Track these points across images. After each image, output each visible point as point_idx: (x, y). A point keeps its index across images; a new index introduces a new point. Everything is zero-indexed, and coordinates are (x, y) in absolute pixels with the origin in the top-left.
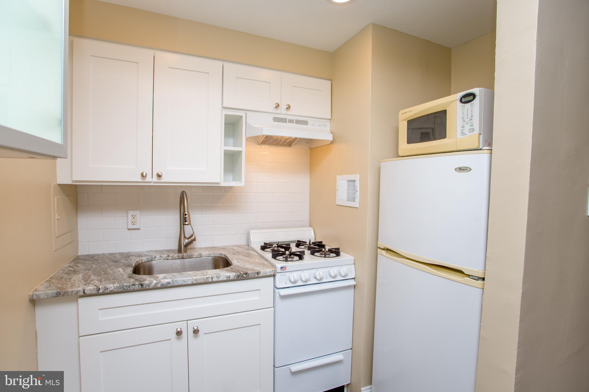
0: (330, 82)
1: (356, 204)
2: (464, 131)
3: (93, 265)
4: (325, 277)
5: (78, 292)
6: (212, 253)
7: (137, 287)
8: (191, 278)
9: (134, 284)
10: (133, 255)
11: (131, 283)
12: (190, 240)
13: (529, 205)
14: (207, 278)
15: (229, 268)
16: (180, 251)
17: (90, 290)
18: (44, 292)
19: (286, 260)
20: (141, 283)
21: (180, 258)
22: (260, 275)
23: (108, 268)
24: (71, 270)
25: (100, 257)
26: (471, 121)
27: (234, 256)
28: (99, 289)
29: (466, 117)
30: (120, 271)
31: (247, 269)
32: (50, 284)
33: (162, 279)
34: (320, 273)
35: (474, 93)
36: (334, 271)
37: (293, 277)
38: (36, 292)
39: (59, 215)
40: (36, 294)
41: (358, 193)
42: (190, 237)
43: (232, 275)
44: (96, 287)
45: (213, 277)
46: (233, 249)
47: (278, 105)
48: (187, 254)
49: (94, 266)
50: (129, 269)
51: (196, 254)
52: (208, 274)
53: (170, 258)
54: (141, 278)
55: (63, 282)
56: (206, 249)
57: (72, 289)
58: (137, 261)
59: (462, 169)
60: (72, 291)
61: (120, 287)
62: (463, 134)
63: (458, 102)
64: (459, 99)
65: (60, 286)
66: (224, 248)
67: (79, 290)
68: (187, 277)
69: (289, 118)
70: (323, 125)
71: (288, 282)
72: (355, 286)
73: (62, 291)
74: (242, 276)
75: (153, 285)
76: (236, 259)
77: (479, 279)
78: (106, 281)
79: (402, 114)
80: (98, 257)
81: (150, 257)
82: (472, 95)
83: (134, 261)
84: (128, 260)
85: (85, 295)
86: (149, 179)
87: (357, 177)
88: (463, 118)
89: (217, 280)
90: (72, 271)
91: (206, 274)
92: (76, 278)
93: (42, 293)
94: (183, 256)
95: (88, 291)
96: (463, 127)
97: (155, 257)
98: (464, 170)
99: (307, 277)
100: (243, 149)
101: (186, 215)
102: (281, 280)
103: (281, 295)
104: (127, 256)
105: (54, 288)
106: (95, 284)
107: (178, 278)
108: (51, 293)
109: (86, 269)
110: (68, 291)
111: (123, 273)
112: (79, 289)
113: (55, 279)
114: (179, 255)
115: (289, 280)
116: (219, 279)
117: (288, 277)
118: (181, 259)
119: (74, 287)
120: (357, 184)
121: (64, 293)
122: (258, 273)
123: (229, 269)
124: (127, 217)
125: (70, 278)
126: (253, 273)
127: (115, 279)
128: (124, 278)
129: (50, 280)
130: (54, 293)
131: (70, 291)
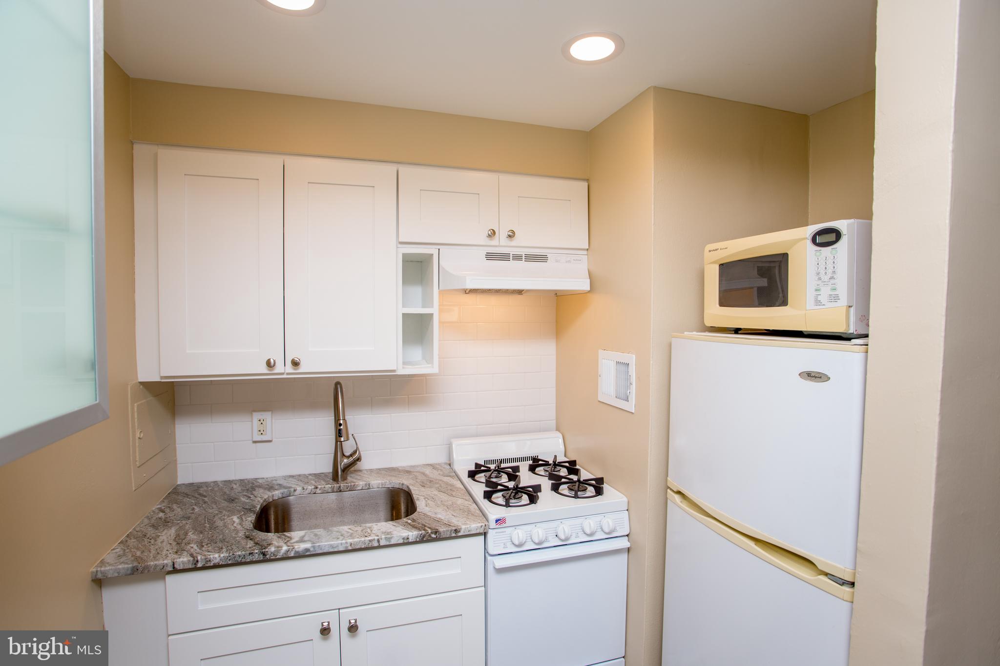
0: (585, 184)
1: (630, 406)
2: (819, 298)
3: (196, 507)
4: (574, 535)
5: (165, 567)
6: (388, 481)
7: (256, 557)
8: (344, 541)
9: (252, 553)
10: (260, 486)
11: (247, 550)
12: (351, 459)
13: (938, 466)
14: (370, 541)
15: (409, 519)
16: (335, 478)
17: (183, 564)
18: (113, 567)
19: (506, 504)
20: (263, 550)
21: (335, 491)
22: (460, 534)
23: (217, 514)
24: (160, 518)
25: (210, 488)
26: (832, 281)
27: (423, 489)
28: (197, 561)
29: (822, 272)
30: (234, 522)
31: (438, 521)
32: (126, 548)
33: (297, 542)
34: (565, 528)
35: (839, 230)
36: (590, 524)
37: (517, 537)
38: (101, 567)
39: (141, 432)
40: (101, 570)
41: (634, 387)
42: (351, 455)
43: (413, 535)
44: (192, 559)
45: (380, 540)
46: (423, 474)
47: (494, 232)
48: (347, 483)
49: (197, 509)
50: (250, 519)
51: (361, 484)
52: (373, 532)
53: (318, 491)
54: (264, 540)
55: (145, 545)
56: (379, 471)
57: (155, 562)
58: (265, 499)
59: (813, 374)
60: (156, 564)
61: (229, 558)
62: (818, 302)
63: (809, 243)
64: (810, 238)
65: (138, 553)
66: (407, 472)
67: (166, 564)
68: (338, 538)
69: (512, 251)
70: (574, 260)
71: (509, 544)
72: (629, 550)
73: (140, 565)
74: (430, 536)
75: (281, 554)
76: (424, 499)
77: (843, 583)
78: (210, 545)
79: (710, 251)
80: (205, 488)
81: (286, 490)
82: (834, 232)
83: (261, 497)
84: (252, 496)
85: (175, 571)
86: (279, 368)
87: (631, 359)
88: (818, 274)
89: (388, 543)
90: (163, 520)
91: (369, 531)
92: (165, 537)
93: (109, 569)
94: (340, 487)
95: (179, 565)
96: (818, 290)
97: (295, 490)
98: (816, 377)
99: (541, 536)
100: (434, 310)
101: (340, 425)
102: (497, 540)
103: (497, 567)
104: (250, 486)
105: (129, 557)
106: (192, 550)
107: (322, 542)
108: (124, 568)
109: (183, 517)
110: (150, 565)
111: (239, 527)
112: (165, 562)
113: (135, 538)
114: (334, 487)
115: (510, 540)
116: (390, 541)
117: (509, 535)
118: (337, 492)
119: (159, 556)
120: (632, 370)
121: (144, 568)
122: (456, 531)
123: (409, 521)
124: (252, 421)
125: (156, 536)
126: (447, 531)
127: (223, 541)
128: (238, 539)
129: (126, 541)
130: (128, 569)
131: (153, 565)
